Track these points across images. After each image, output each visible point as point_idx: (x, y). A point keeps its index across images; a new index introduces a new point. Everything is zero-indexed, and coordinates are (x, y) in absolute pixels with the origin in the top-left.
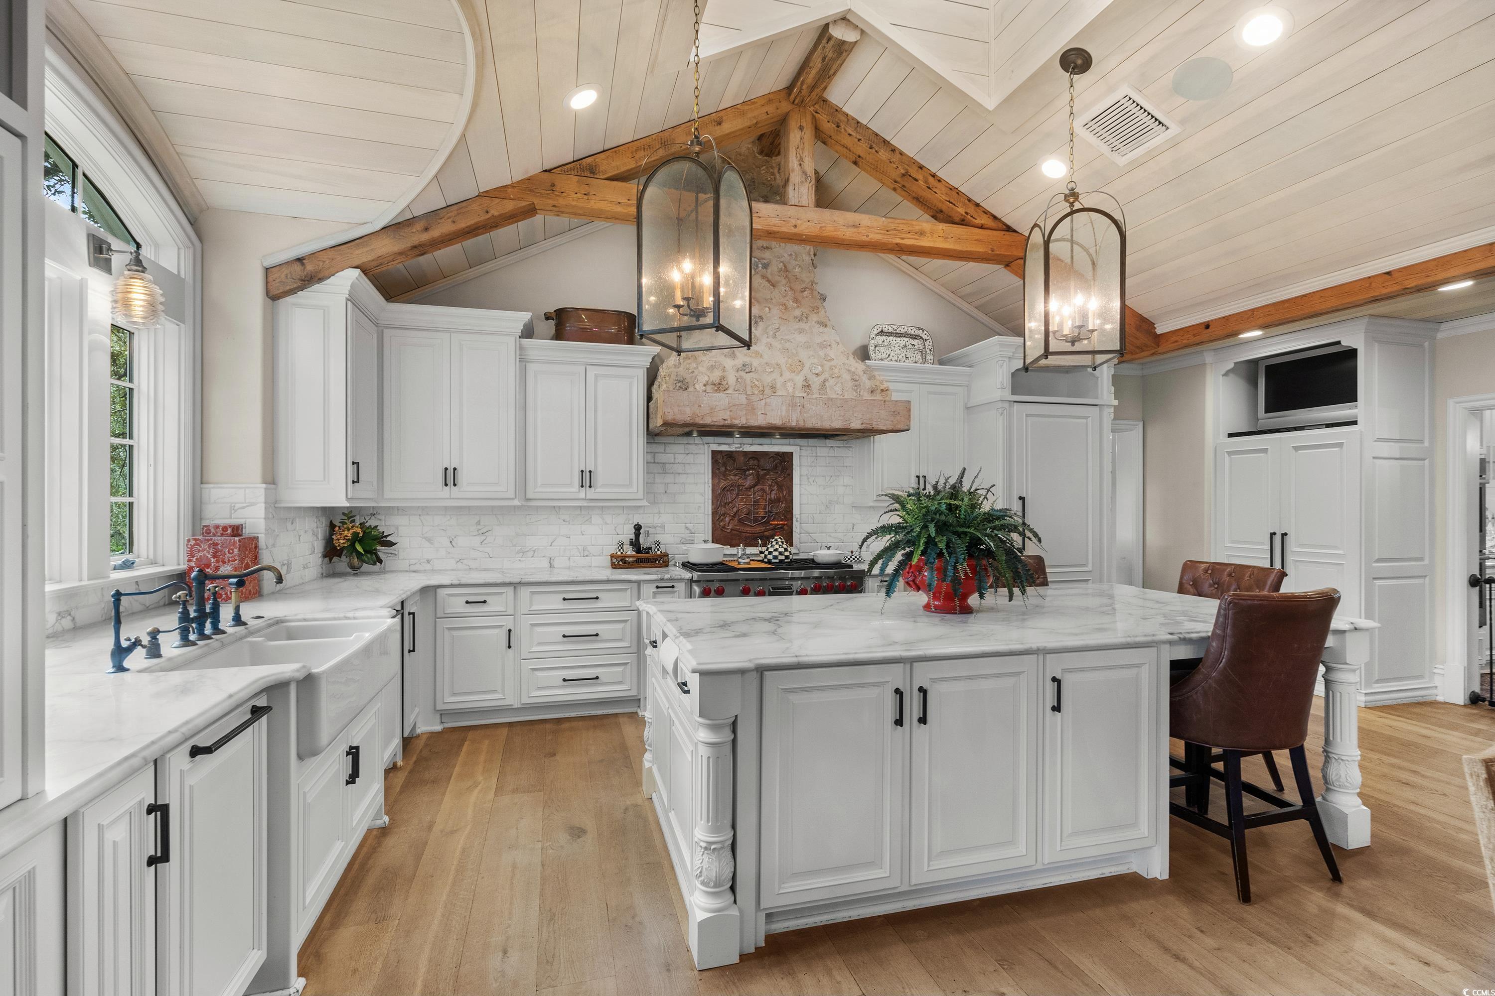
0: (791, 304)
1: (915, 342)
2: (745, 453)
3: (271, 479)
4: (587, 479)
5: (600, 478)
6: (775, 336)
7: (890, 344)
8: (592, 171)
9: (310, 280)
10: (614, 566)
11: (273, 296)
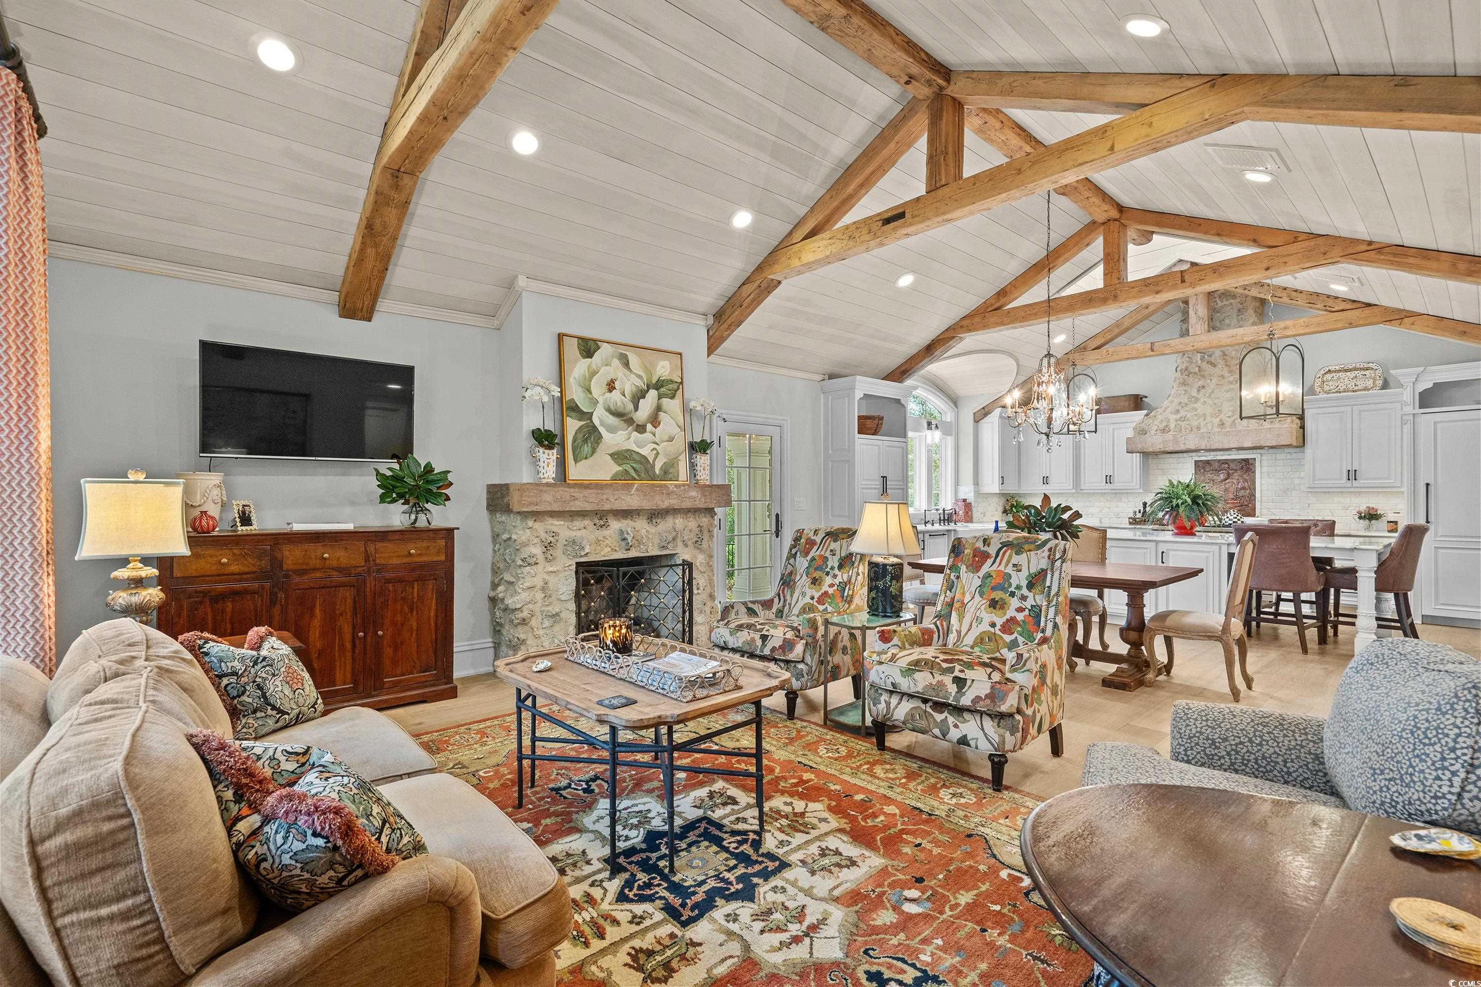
0: (1227, 374)
1: (1367, 373)
2: (1219, 461)
3: (976, 483)
4: (1109, 479)
5: (1116, 479)
6: (1210, 397)
7: (1339, 378)
8: (1085, 349)
9: (986, 415)
10: (1130, 523)
11: (977, 421)
